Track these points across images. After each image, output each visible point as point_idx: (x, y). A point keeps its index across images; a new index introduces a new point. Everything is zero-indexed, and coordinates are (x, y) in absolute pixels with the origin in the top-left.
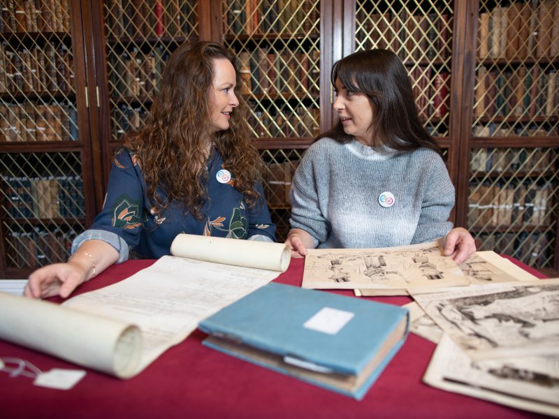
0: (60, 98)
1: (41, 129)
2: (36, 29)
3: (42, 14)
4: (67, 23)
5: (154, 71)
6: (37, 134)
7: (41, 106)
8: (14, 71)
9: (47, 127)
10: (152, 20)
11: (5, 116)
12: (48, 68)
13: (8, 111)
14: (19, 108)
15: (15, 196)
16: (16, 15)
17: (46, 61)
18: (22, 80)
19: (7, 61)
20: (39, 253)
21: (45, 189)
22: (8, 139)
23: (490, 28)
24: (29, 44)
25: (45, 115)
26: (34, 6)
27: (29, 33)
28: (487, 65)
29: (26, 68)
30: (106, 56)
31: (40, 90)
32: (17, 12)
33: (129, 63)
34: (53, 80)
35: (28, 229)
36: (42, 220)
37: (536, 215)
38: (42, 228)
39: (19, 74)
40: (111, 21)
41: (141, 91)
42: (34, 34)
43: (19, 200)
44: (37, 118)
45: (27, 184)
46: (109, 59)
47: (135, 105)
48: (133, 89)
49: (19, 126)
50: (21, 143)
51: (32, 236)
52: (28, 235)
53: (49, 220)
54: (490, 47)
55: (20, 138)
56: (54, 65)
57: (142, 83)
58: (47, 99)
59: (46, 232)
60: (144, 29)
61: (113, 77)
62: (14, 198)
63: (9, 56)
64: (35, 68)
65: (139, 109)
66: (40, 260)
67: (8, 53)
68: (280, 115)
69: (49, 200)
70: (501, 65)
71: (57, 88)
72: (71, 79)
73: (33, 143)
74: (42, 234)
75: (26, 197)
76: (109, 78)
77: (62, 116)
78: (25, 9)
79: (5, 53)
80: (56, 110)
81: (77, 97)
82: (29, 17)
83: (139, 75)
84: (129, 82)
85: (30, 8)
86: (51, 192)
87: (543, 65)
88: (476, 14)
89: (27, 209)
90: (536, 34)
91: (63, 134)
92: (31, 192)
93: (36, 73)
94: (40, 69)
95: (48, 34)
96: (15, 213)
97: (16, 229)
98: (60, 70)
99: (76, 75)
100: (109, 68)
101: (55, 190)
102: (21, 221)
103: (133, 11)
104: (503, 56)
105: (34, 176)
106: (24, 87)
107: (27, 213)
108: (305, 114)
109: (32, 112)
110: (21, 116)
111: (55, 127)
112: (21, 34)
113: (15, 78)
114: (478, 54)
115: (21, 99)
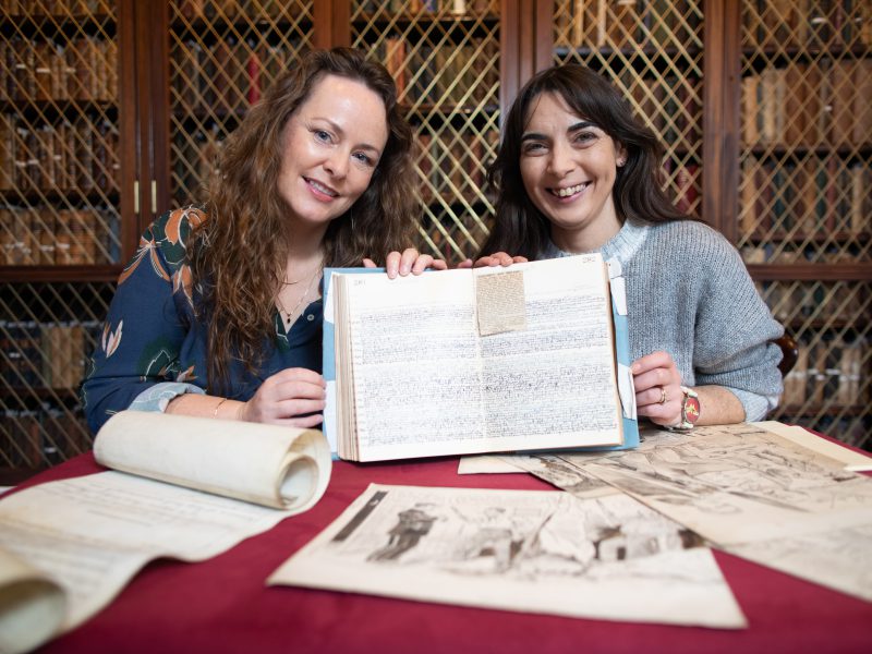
0: (95, 199)
1: (64, 247)
2: (66, 95)
3: (77, 74)
4: (115, 88)
6: (56, 254)
7: (65, 212)
8: (27, 158)
9: (72, 243)
10: (242, 83)
11: (8, 225)
12: (81, 154)
13: (13, 218)
14: (31, 213)
15: (15, 351)
16: (37, 75)
17: (77, 143)
18: (39, 171)
19: (17, 143)
20: (48, 444)
21: (64, 341)
22: (11, 261)
23: (759, 98)
24: (52, 116)
25: (71, 225)
26: (64, 62)
27: (56, 102)
28: (758, 154)
29: (46, 154)
30: (170, 135)
31: (65, 187)
32: (40, 70)
33: (205, 147)
34: (87, 172)
35: (32, 404)
36: (56, 391)
37: (843, 388)
38: (54, 404)
39: (34, 162)
40: (180, 83)
42: (61, 103)
43: (21, 359)
44: (57, 228)
45: (36, 332)
46: (174, 140)
49: (28, 241)
50: (31, 268)
51: (37, 417)
52: (32, 414)
53: (66, 390)
54: (760, 126)
55: (28, 261)
56: (89, 149)
58: (75, 200)
59: (61, 409)
60: (231, 97)
61: (179, 167)
62: (12, 355)
63: (21, 136)
64: (61, 154)
66: (48, 455)
67: (20, 131)
68: (436, 228)
69: (68, 358)
70: (779, 154)
71: (92, 184)
72: (114, 170)
73: (49, 268)
74: (54, 414)
75: (32, 354)
76: (174, 168)
77: (98, 227)
78: (51, 66)
79: (16, 131)
80: (89, 217)
81: (122, 196)
82: (56, 78)
84: (204, 175)
85: (59, 65)
86: (73, 346)
87: (843, 154)
88: (737, 77)
89: (32, 373)
90: (828, 108)
91: (97, 253)
92: (40, 344)
93: (61, 161)
94: (68, 155)
95: (82, 103)
96: (11, 377)
97: (13, 404)
98: (99, 156)
99: (123, 165)
100: (173, 154)
101: (79, 343)
102: (22, 391)
103: (214, 69)
104: (780, 139)
105: (47, 319)
106: (41, 182)
107: (32, 378)
108: (476, 227)
109: (51, 220)
110: (33, 226)
111: (84, 244)
112: (41, 103)
113: (29, 169)
114: (743, 137)
115: (35, 200)
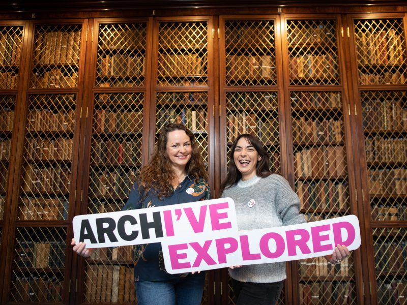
0: (60, 195)
1: (46, 213)
2: (53, 158)
3: (57, 150)
4: (71, 155)
5: (115, 181)
6: (43, 215)
7: (48, 199)
8: (37, 180)
9: (50, 211)
10: (116, 155)
11: (26, 204)
12: (56, 179)
13: (29, 202)
14: (36, 200)
15: (24, 253)
16: (43, 150)
17: (55, 174)
18: (41, 185)
19: (34, 174)
20: (32, 292)
21: (42, 249)
22: (26, 218)
23: (302, 159)
24: (48, 166)
25: (50, 205)
26: (53, 146)
27: (49, 160)
28: (302, 180)
29: (43, 178)
30: (89, 173)
31: (49, 191)
32: (44, 149)
33: (101, 177)
34: (57, 185)
35: (27, 275)
36: (37, 269)
37: (342, 269)
38: (35, 274)
39: (39, 181)
40: (94, 155)
41: (107, 192)
42: (51, 161)
43: (25, 256)
44: (44, 206)
45: (32, 246)
46: (91, 175)
47: (102, 200)
48: (102, 191)
49: (33, 211)
50: (33, 221)
51: (28, 280)
52: (26, 279)
53: (42, 269)
54: (302, 169)
55: (33, 218)
56: (59, 176)
57: (108, 188)
58: (53, 196)
59: (39, 277)
60: (112, 160)
61: (91, 185)
62: (22, 255)
63: (35, 172)
64: (49, 178)
65: (104, 203)
66: (31, 296)
67: (35, 170)
69: (43, 257)
70: (309, 180)
71: (59, 190)
72: (68, 184)
73: (40, 221)
74: (35, 278)
75: (30, 254)
76: (89, 185)
77: (59, 205)
78: (49, 147)
79: (34, 170)
80: (57, 202)
81: (70, 195)
82: (50, 152)
83: (107, 184)
84: (100, 188)
85: (52, 147)
86: (45, 251)
87: (333, 180)
88: (292, 154)
89: (28, 262)
90: (327, 163)
91: (58, 216)
92: (33, 251)
93: (48, 181)
94: (51, 179)
95: (59, 161)
96: (20, 264)
97: (20, 275)
98: (63, 180)
99: (71, 183)
100: (90, 180)
101: (48, 250)
102: (24, 270)
103: (107, 150)
104: (310, 174)
105: (37, 241)
106: (41, 189)
107: (29, 264)
109: (42, 202)
110: (36, 205)
111: (54, 212)
112: (44, 161)
113: (36, 184)
114: (296, 174)
115: (38, 195)
